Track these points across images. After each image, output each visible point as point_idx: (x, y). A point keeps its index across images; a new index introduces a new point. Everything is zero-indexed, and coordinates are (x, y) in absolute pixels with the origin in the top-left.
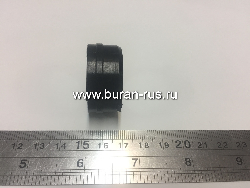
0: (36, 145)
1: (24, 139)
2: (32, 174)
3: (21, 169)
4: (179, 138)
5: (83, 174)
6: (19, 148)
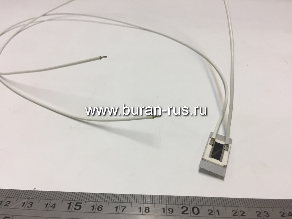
4: (186, 203)
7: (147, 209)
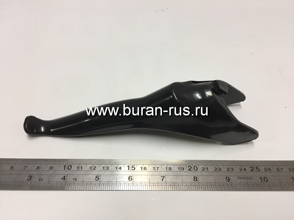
0: (104, 167)
1: (96, 164)
2: (103, 184)
3: (97, 181)
4: (190, 165)
5: (132, 184)
6: (94, 169)
7: (170, 168)
